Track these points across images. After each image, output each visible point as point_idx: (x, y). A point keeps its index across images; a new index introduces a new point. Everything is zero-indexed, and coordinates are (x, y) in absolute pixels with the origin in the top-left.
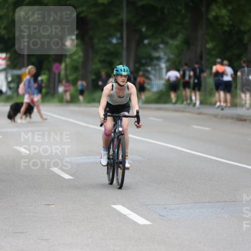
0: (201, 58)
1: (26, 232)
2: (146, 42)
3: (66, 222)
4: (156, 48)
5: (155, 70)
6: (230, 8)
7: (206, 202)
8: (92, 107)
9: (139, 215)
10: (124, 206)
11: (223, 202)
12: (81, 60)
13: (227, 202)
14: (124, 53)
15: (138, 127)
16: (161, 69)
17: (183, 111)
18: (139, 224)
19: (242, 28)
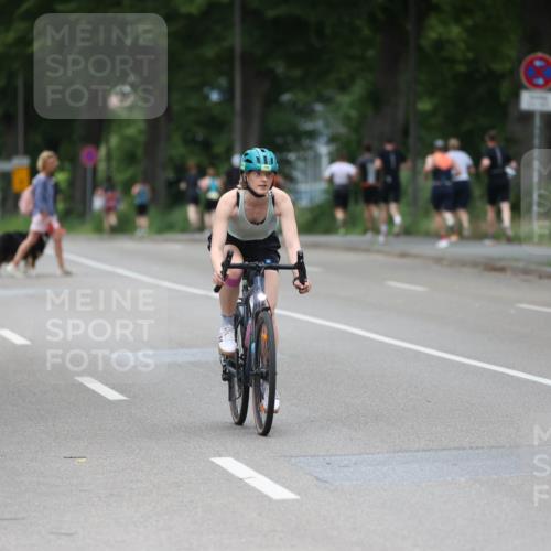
0: (406, 133)
1: (23, 519)
2: (286, 97)
3: (112, 495)
4: (307, 113)
5: (305, 159)
6: (469, 22)
7: (418, 451)
8: (166, 241)
9: (271, 479)
10: (237, 459)
11: (455, 448)
12: (142, 139)
13: (464, 449)
14: (237, 123)
15: (302, 291)
16: (317, 157)
17: (367, 251)
18: (270, 500)
19: (497, 67)
